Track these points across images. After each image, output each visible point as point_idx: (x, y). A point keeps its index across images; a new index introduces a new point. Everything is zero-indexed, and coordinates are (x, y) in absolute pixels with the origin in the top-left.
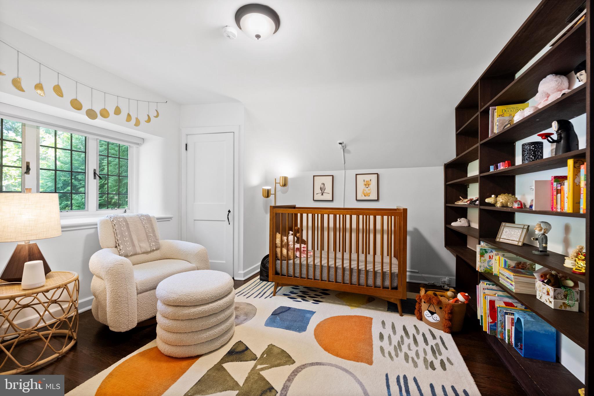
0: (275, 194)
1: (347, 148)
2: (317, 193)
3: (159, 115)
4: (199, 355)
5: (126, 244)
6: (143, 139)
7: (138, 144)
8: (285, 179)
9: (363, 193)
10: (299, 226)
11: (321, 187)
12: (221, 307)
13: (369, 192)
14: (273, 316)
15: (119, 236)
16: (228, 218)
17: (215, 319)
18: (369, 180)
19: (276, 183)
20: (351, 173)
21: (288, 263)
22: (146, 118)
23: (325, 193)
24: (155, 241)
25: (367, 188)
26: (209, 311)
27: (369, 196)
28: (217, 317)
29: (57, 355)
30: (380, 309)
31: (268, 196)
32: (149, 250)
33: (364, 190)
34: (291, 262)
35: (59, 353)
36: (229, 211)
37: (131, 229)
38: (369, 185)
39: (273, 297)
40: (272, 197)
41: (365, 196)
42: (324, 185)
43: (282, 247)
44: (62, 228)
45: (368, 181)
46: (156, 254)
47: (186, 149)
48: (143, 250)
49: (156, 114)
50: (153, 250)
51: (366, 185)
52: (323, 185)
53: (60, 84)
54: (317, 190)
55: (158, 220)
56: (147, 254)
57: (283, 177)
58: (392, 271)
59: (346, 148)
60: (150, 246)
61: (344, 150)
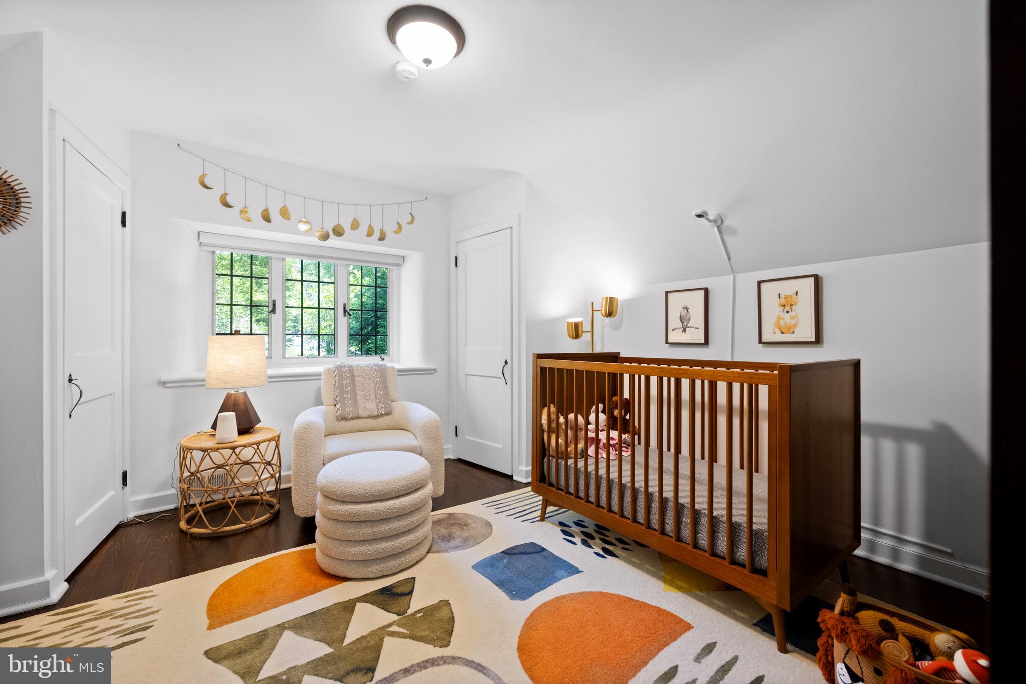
0: (592, 332)
1: (727, 223)
2: (674, 328)
3: (415, 219)
4: (346, 578)
5: (346, 402)
6: (403, 257)
7: (398, 265)
8: (611, 301)
9: (777, 327)
10: (626, 395)
11: (682, 314)
12: (381, 514)
13: (793, 324)
14: (503, 554)
15: (338, 391)
16: (503, 373)
17: (369, 529)
18: (791, 292)
19: (593, 311)
20: (748, 281)
21: (557, 464)
22: (395, 227)
23: (691, 327)
24: (385, 402)
25: (788, 312)
26: (359, 515)
27: (793, 333)
28: (374, 527)
29: (244, 525)
30: (739, 613)
31: (577, 336)
32: (375, 413)
33: (779, 318)
34: (571, 462)
35: (246, 523)
36: (506, 362)
37: (357, 383)
38: (791, 305)
39: (540, 522)
40: (586, 337)
41: (782, 333)
42: (688, 311)
43: (550, 431)
44: (269, 377)
45: (791, 296)
46: (385, 420)
47: (456, 266)
48: (368, 413)
49: (409, 219)
50: (382, 415)
51: (784, 306)
52: (685, 310)
53: (287, 205)
54: (674, 322)
55: (399, 374)
56: (375, 420)
57: (607, 297)
58: (755, 527)
59: (725, 224)
60: (377, 409)
61: (718, 228)
